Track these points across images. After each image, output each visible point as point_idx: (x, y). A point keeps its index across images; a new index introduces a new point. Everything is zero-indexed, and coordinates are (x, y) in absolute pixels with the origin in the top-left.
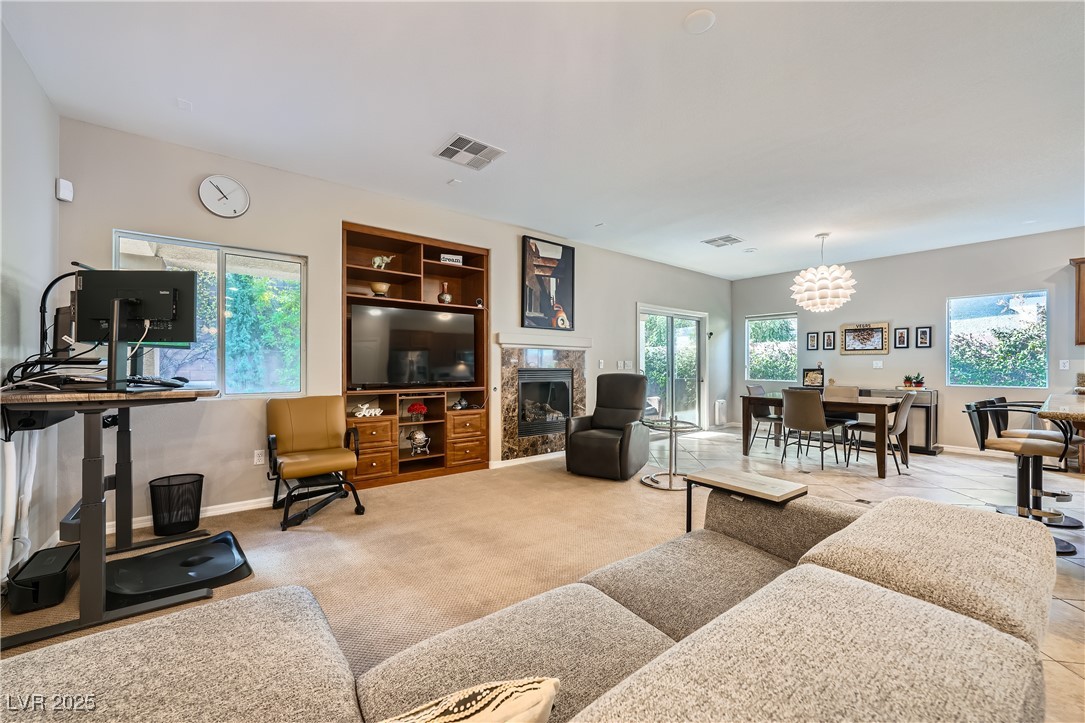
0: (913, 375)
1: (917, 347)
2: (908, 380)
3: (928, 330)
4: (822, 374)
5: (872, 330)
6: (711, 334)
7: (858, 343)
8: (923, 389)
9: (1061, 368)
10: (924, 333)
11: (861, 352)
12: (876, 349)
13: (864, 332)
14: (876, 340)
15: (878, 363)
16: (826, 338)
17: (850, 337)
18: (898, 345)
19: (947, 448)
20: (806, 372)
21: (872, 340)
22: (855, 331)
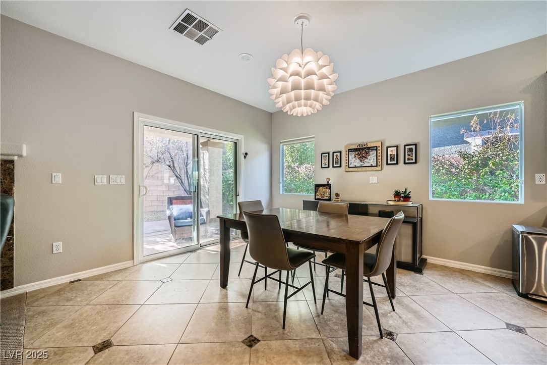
0: (402, 190)
1: (405, 163)
2: (397, 194)
3: (413, 147)
4: (330, 188)
5: (369, 148)
6: (246, 154)
7: (358, 161)
8: (410, 204)
9: (537, 182)
10: (411, 150)
11: (360, 169)
12: (372, 166)
13: (362, 151)
14: (371, 159)
15: (373, 178)
16: (335, 157)
17: (352, 155)
18: (389, 162)
19: (431, 260)
20: (317, 186)
21: (369, 157)
22: (355, 150)
